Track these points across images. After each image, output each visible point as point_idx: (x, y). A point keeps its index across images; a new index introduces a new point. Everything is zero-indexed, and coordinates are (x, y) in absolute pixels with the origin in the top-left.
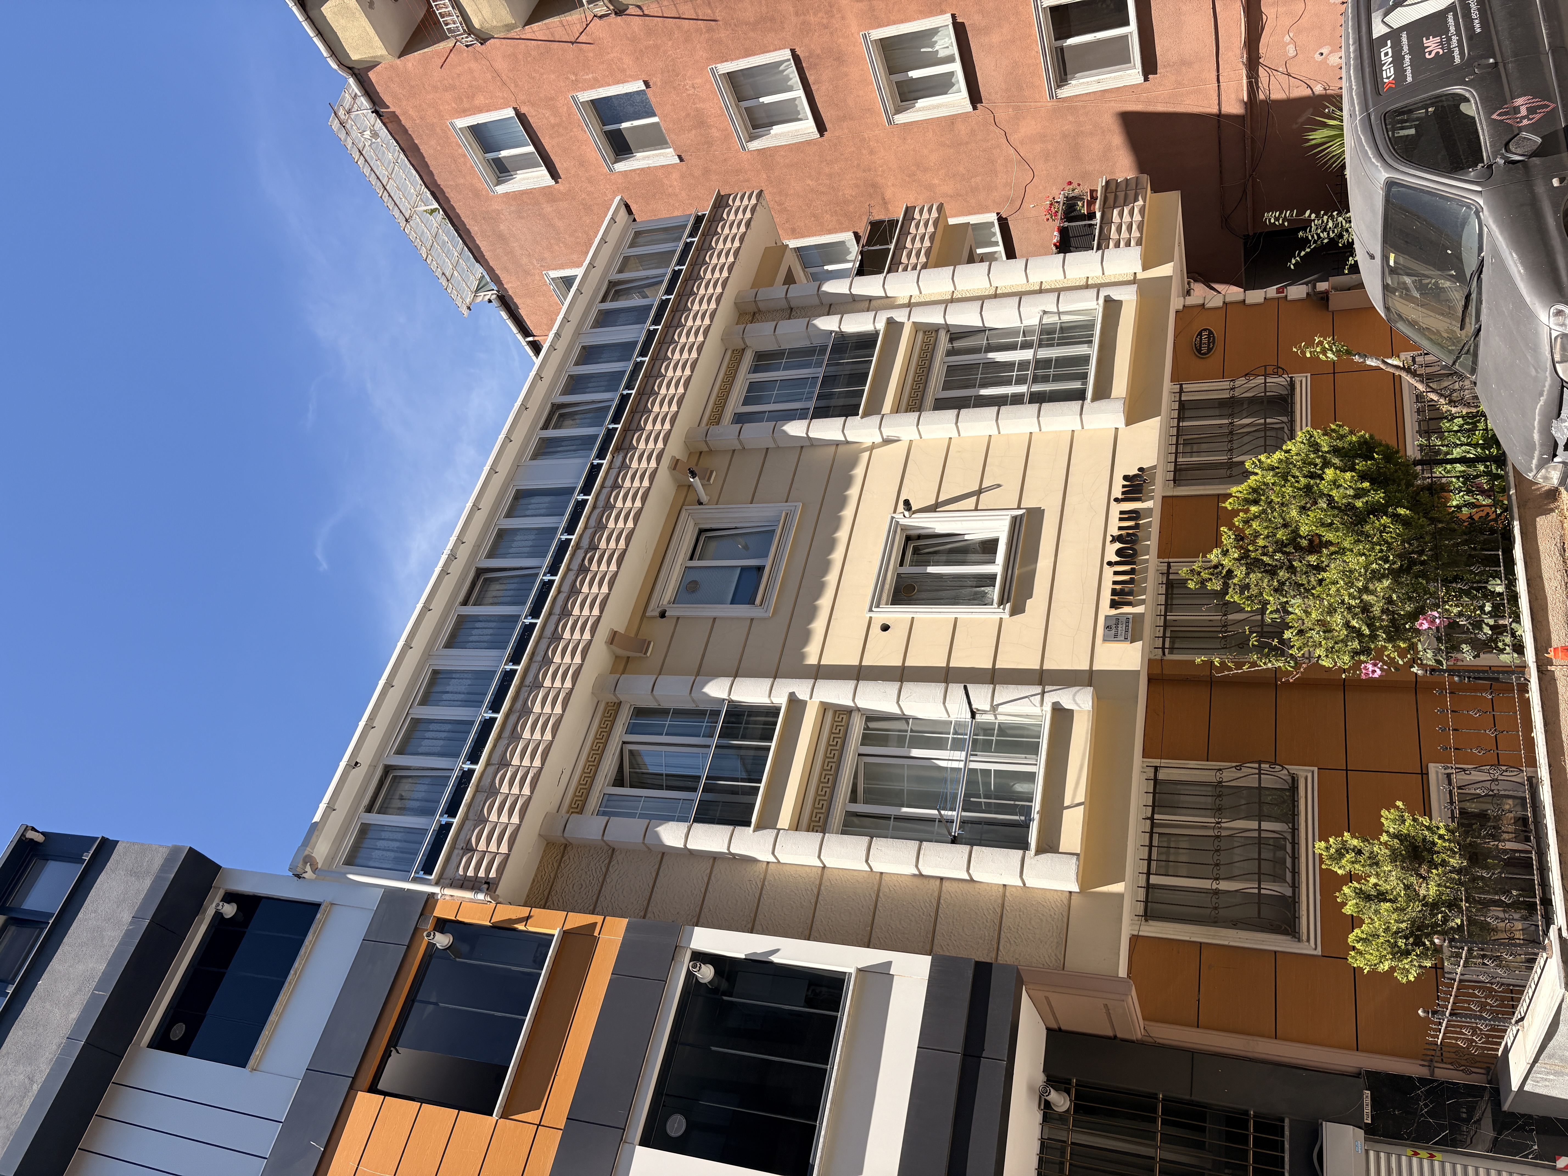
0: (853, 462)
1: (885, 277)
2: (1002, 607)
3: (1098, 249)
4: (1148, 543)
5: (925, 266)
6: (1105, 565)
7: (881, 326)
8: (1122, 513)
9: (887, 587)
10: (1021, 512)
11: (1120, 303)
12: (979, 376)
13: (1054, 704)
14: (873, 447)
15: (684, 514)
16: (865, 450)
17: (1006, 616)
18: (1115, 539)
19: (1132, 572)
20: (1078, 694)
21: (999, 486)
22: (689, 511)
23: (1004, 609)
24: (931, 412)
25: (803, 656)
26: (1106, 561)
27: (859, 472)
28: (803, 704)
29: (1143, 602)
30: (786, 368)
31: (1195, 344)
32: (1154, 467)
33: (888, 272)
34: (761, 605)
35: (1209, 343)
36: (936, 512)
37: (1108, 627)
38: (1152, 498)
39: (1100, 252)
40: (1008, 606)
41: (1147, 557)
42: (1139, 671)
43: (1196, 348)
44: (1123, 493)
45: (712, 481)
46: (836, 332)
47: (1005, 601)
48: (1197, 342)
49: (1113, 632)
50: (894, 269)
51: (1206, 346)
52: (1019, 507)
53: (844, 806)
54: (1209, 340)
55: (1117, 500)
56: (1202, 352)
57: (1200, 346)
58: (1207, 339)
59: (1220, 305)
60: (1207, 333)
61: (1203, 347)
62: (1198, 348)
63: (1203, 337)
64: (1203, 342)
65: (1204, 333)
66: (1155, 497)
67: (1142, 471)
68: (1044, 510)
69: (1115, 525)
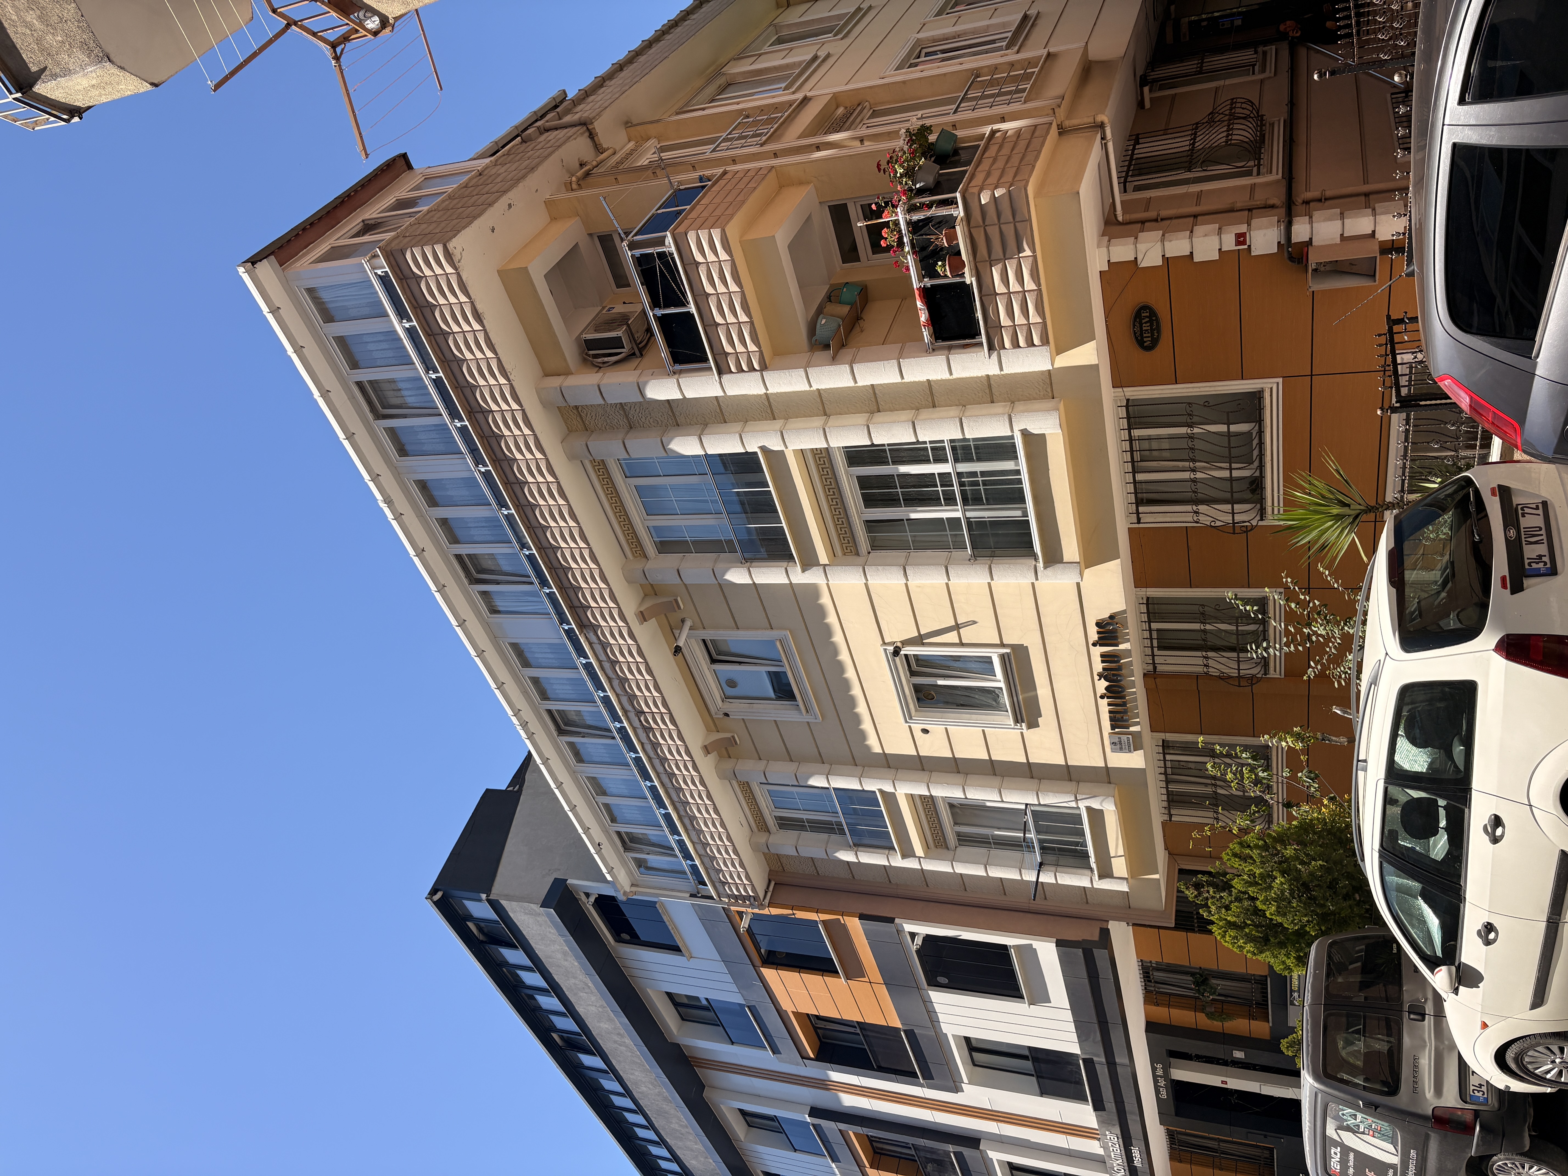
1: (719, 379)
2: (1018, 721)
3: (991, 348)
4: (1133, 678)
6: (1099, 699)
7: (755, 449)
8: (1103, 655)
9: (908, 694)
10: (1006, 649)
11: (1042, 437)
12: (899, 490)
13: (1086, 807)
16: (823, 592)
17: (1025, 731)
18: (1100, 676)
19: (1124, 704)
20: (1104, 802)
21: (975, 622)
23: (1020, 724)
25: (868, 748)
26: (1098, 695)
28: (893, 795)
29: (1137, 724)
31: (1135, 333)
32: (1124, 612)
33: (719, 373)
34: (808, 712)
35: (1152, 330)
36: (923, 644)
37: (1113, 742)
38: (1128, 641)
39: (995, 355)
40: (1023, 723)
41: (1134, 690)
43: (1137, 338)
44: (1100, 638)
45: (682, 607)
46: (705, 455)
47: (1018, 715)
48: (1137, 329)
49: (1118, 746)
50: (723, 366)
51: (1149, 335)
52: (1002, 645)
53: (952, 829)
54: (1151, 326)
55: (1094, 645)
56: (1145, 344)
57: (1141, 335)
58: (1149, 324)
59: (1159, 262)
60: (1148, 314)
61: (1146, 337)
62: (1139, 338)
63: (1143, 321)
64: (1144, 328)
65: (1143, 315)
66: (1131, 640)
67: (1112, 617)
68: (1027, 647)
69: (1099, 667)
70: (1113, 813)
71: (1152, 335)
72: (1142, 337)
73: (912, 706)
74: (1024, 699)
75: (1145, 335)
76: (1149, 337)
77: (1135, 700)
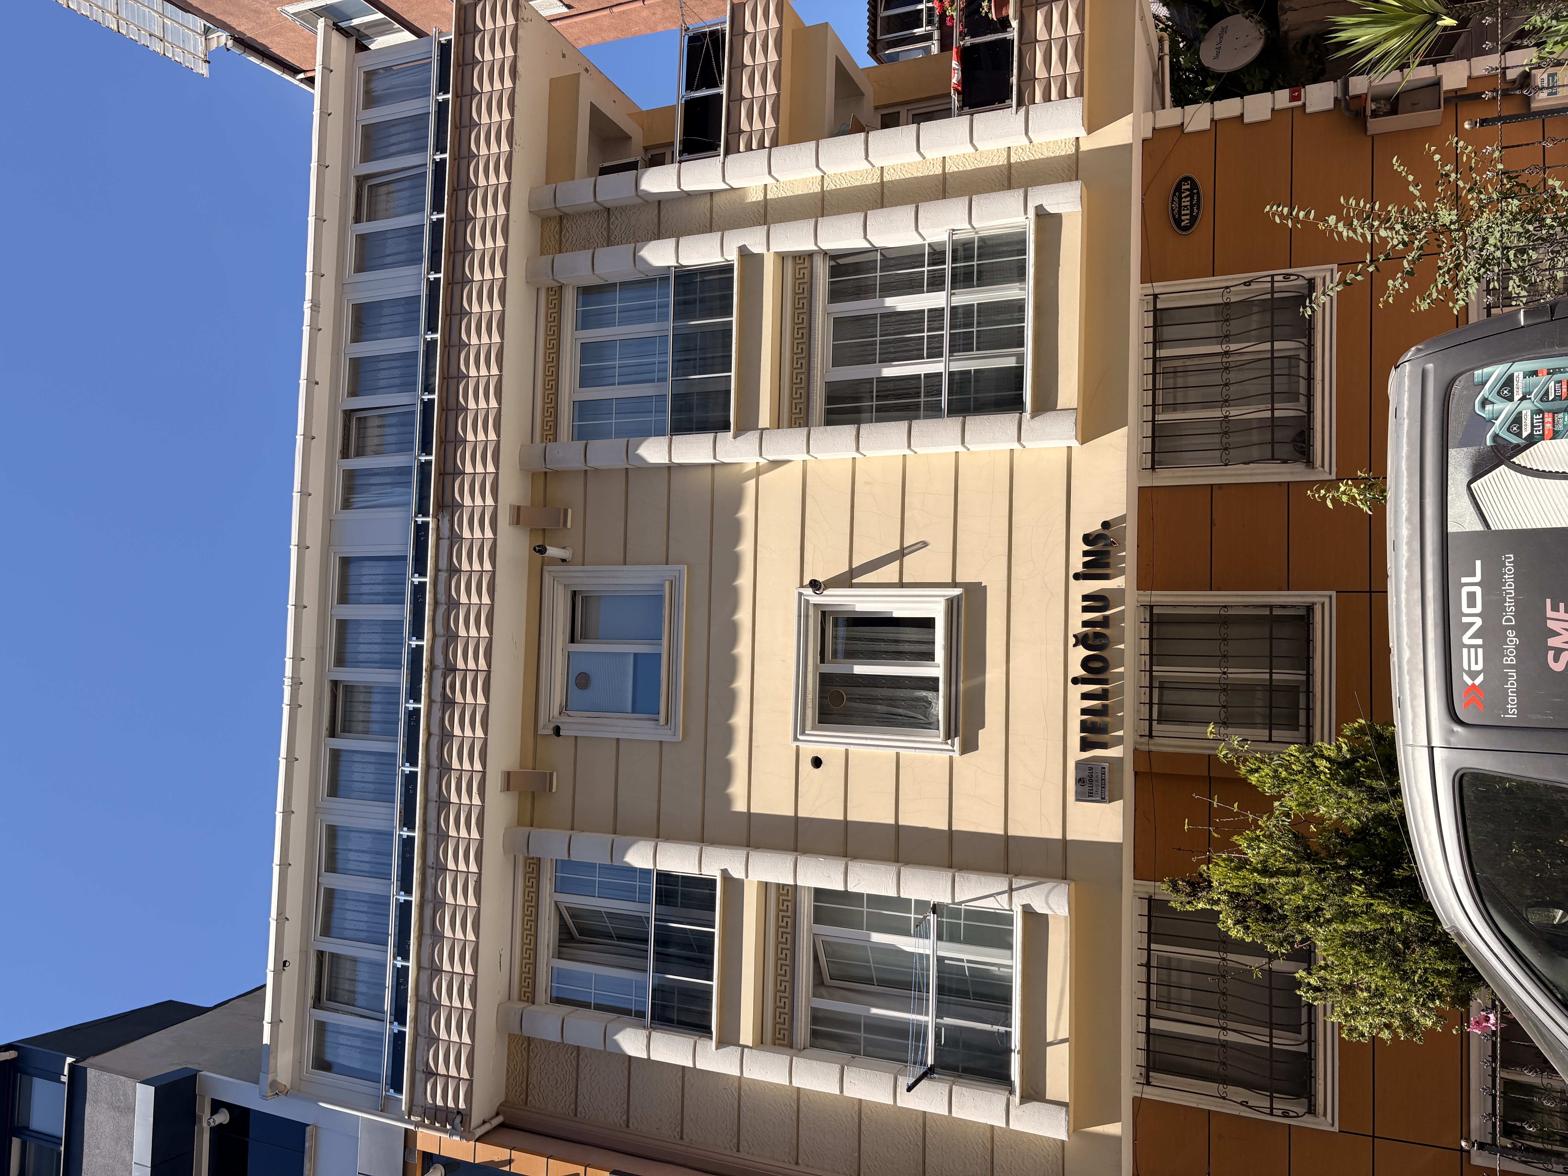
0: (737, 501)
1: (724, 163)
2: (949, 741)
3: (1020, 104)
4: (1123, 646)
5: (775, 143)
6: (1070, 683)
7: (733, 256)
8: (1085, 598)
9: (810, 696)
10: (957, 592)
11: (1058, 217)
12: (878, 338)
13: (1024, 906)
14: (758, 472)
15: (546, 576)
16: (748, 477)
17: (956, 755)
18: (1078, 641)
19: (1103, 695)
20: (1052, 895)
21: (925, 544)
22: (553, 574)
23: (953, 745)
24: (822, 428)
25: (728, 800)
26: (1070, 676)
27: (746, 513)
28: (740, 883)
29: (1119, 741)
30: (622, 323)
31: (1173, 210)
32: (1123, 518)
33: (727, 153)
34: (667, 724)
35: (1192, 206)
36: (852, 586)
37: (1080, 781)
38: (1122, 572)
39: (1022, 111)
40: (957, 740)
41: (1120, 670)
42: (1121, 844)
43: (1174, 216)
44: (1085, 565)
45: (569, 526)
46: (676, 267)
47: (953, 733)
48: (1175, 205)
49: (1086, 788)
50: (733, 146)
51: (1188, 212)
52: (954, 584)
53: (808, 1000)
54: (1191, 201)
55: (1077, 577)
56: (1183, 224)
57: (1179, 212)
58: (1188, 199)
59: (1207, 125)
60: (1188, 187)
61: (1184, 215)
62: (1177, 216)
63: (1183, 195)
64: (1183, 204)
65: (1184, 187)
66: (1127, 571)
67: (1106, 525)
68: (985, 586)
69: (1078, 619)
70: (1063, 925)
71: (1192, 211)
72: (1180, 215)
73: (809, 712)
74: (966, 692)
75: (1183, 212)
76: (1187, 215)
77: (1120, 690)
